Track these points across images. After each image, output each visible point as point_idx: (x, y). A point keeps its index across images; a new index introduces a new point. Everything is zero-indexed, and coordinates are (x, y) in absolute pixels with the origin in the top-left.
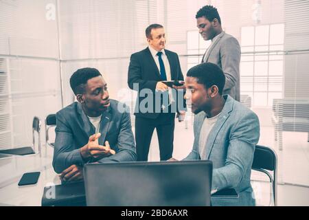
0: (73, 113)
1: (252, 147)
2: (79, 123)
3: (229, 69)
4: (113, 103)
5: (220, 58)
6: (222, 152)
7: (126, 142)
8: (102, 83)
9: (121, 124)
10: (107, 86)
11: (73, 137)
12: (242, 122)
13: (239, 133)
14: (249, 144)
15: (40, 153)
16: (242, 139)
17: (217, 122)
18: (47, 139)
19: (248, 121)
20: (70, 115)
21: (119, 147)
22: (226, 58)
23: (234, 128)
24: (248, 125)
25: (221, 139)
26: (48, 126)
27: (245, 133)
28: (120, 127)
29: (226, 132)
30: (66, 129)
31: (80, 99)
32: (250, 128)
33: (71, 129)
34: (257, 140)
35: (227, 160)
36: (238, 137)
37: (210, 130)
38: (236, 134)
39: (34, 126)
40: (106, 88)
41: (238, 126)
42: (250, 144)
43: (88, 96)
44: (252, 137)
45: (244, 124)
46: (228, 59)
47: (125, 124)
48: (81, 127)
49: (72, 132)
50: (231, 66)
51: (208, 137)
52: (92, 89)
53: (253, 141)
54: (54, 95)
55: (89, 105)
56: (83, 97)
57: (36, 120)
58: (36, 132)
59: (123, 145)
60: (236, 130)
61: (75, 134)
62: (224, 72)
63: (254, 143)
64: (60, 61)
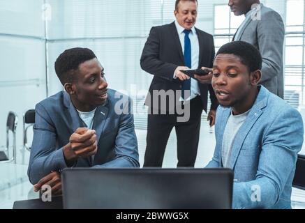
0: (57, 106)
1: (293, 156)
2: (65, 119)
3: (270, 53)
4: (111, 94)
5: (257, 38)
6: (252, 161)
7: (126, 146)
8: (98, 68)
9: (120, 122)
10: (104, 72)
11: (57, 136)
12: (280, 121)
13: (275, 137)
14: (288, 151)
15: (15, 159)
16: (279, 144)
17: (245, 121)
18: (25, 141)
19: (288, 121)
20: (53, 108)
21: (117, 153)
22: (265, 39)
23: (268, 130)
24: (287, 126)
25: (251, 143)
26: (27, 125)
27: (282, 136)
28: (119, 126)
29: (257, 134)
30: (48, 127)
31: (69, 89)
32: (290, 130)
33: (54, 127)
34: (299, 147)
35: (259, 172)
36: (274, 142)
37: (236, 132)
38: (271, 137)
39: (8, 124)
40: (103, 75)
41: (273, 127)
42: (290, 152)
43: (81, 85)
44: (293, 142)
45: (282, 124)
46: (267, 40)
47: (125, 122)
48: (67, 123)
49: (56, 132)
50: (272, 49)
51: (233, 141)
52: (86, 76)
53: (294, 147)
54: (38, 85)
55: (80, 97)
56: (74, 87)
57: (11, 117)
58: (10, 132)
59: (122, 150)
60: (271, 133)
61: (59, 134)
62: (263, 56)
63: (295, 150)
64: (46, 40)
